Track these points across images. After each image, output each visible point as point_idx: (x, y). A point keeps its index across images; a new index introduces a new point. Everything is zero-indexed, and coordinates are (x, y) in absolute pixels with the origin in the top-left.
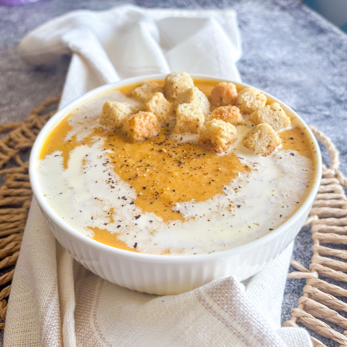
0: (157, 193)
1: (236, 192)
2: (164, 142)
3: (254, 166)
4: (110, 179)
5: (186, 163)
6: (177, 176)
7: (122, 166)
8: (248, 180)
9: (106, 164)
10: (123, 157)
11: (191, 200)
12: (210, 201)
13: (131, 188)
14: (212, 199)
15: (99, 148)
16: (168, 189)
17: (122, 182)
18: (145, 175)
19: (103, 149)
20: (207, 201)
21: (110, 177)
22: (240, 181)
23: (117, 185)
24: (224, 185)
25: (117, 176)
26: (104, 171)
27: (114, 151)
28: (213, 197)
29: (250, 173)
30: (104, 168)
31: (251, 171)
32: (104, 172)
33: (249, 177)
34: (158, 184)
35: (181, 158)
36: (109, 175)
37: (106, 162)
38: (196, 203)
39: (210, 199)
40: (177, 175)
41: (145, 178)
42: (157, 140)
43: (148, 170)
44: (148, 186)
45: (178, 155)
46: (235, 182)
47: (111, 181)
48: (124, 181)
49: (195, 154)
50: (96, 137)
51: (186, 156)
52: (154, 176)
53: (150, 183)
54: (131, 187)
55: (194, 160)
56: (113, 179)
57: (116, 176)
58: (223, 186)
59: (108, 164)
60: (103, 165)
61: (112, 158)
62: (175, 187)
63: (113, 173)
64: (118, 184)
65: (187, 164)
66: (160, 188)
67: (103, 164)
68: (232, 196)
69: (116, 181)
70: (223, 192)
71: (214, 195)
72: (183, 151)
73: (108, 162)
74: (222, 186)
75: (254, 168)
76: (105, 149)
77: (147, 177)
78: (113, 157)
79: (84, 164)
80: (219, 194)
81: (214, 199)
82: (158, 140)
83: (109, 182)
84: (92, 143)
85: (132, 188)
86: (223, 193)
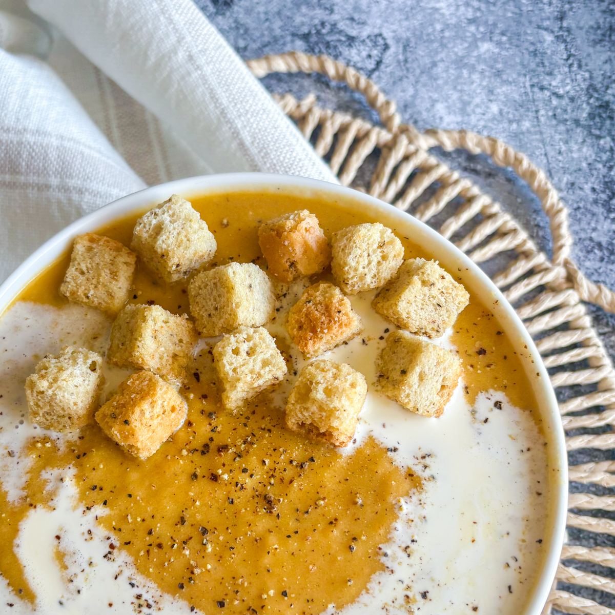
0: (253, 610)
1: (409, 556)
2: (211, 439)
3: (426, 467)
4: (139, 597)
5: (281, 499)
6: (276, 549)
7: (148, 551)
8: (424, 513)
9: (110, 553)
10: (139, 519)
11: (327, 607)
12: (364, 598)
13: (194, 612)
14: (367, 591)
15: (75, 508)
16: (272, 592)
17: (167, 597)
18: (209, 567)
19: (82, 508)
20: (358, 602)
21: (136, 591)
22: (410, 522)
23: (159, 609)
24: (380, 546)
25: (149, 584)
26: (115, 576)
27: (112, 509)
28: (368, 587)
29: (424, 494)
30: (113, 568)
31: (424, 487)
32: (116, 578)
33: (425, 506)
34: (246, 584)
35: (265, 486)
36: (132, 585)
37: (109, 550)
38: (340, 613)
39: (364, 592)
40: (276, 546)
41: (212, 572)
42: (191, 438)
43: (209, 549)
44: (226, 595)
45: (257, 477)
46: (401, 531)
47: (142, 601)
48: (169, 595)
49: (291, 462)
50: (50, 474)
51: (275, 474)
52: (230, 561)
53: (227, 585)
54: (192, 609)
55: (295, 485)
56: (145, 597)
57: (147, 586)
58: (380, 549)
59: (115, 551)
60: (106, 560)
61: (117, 531)
62: (284, 581)
63: (139, 579)
64: (161, 606)
65: (283, 501)
66: (254, 591)
67: (105, 556)
68: (403, 569)
69: (154, 599)
70: (383, 564)
71: (368, 580)
72: (264, 462)
73: (112, 546)
74: (378, 550)
75: (427, 473)
76: (88, 509)
77: (215, 569)
78: (117, 528)
79: (66, 568)
80: (377, 573)
81: (371, 591)
82: (194, 437)
83: (140, 606)
84: (51, 496)
85: (195, 610)
86: (384, 568)
